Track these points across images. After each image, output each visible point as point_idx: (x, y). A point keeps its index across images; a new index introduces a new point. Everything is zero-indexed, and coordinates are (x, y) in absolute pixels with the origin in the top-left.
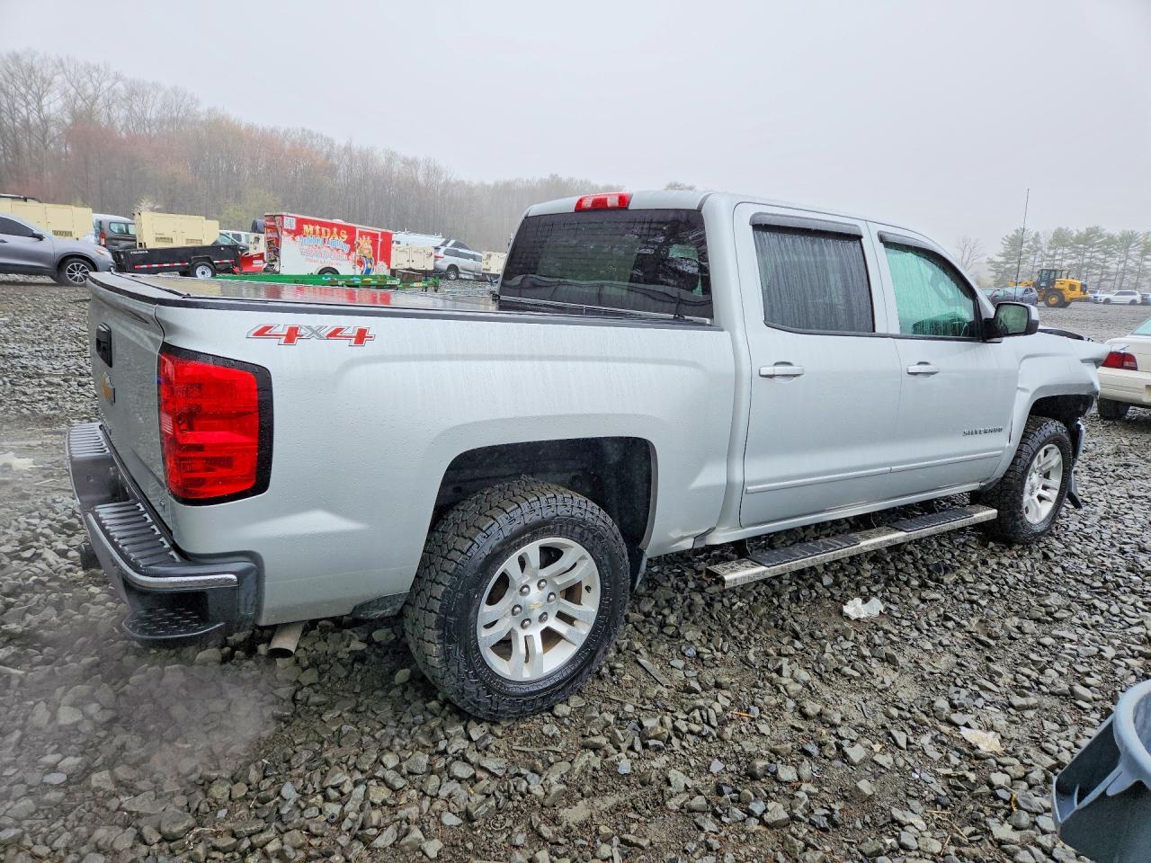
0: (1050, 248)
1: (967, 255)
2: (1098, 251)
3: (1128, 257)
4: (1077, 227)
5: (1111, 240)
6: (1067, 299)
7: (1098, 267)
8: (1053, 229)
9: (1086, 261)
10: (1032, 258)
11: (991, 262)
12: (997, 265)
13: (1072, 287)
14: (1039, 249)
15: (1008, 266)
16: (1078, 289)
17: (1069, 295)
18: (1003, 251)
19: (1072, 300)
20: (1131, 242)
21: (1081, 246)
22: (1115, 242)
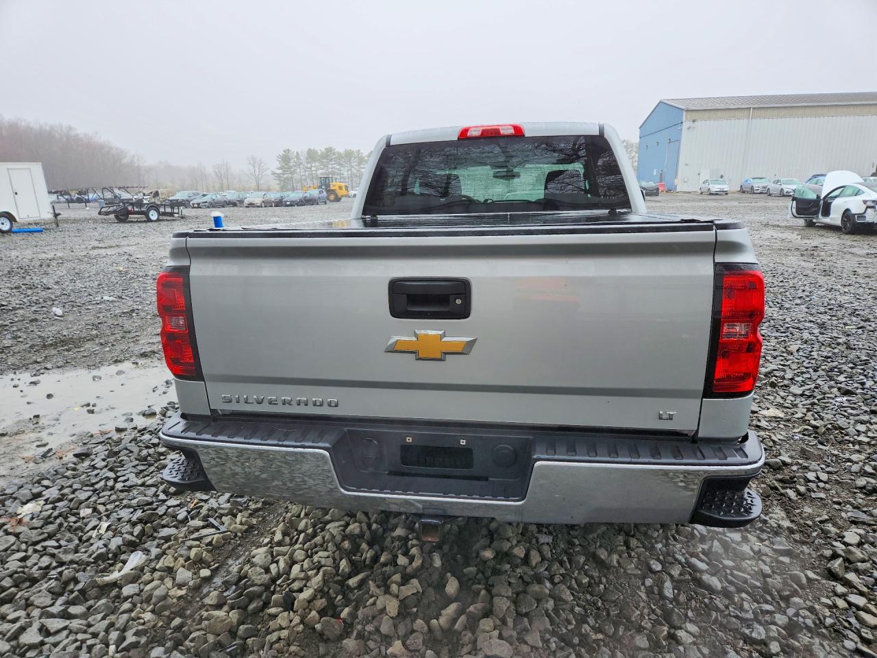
0: (308, 163)
1: (257, 169)
2: (335, 164)
3: (352, 167)
4: (320, 148)
5: (340, 156)
6: (340, 196)
7: (338, 174)
8: (306, 149)
9: (330, 170)
10: (298, 170)
11: (274, 173)
12: (279, 176)
13: (340, 188)
14: (301, 164)
15: (285, 176)
16: (344, 189)
17: (340, 193)
18: (279, 166)
19: (342, 196)
20: (351, 157)
21: (325, 160)
22: (343, 158)
